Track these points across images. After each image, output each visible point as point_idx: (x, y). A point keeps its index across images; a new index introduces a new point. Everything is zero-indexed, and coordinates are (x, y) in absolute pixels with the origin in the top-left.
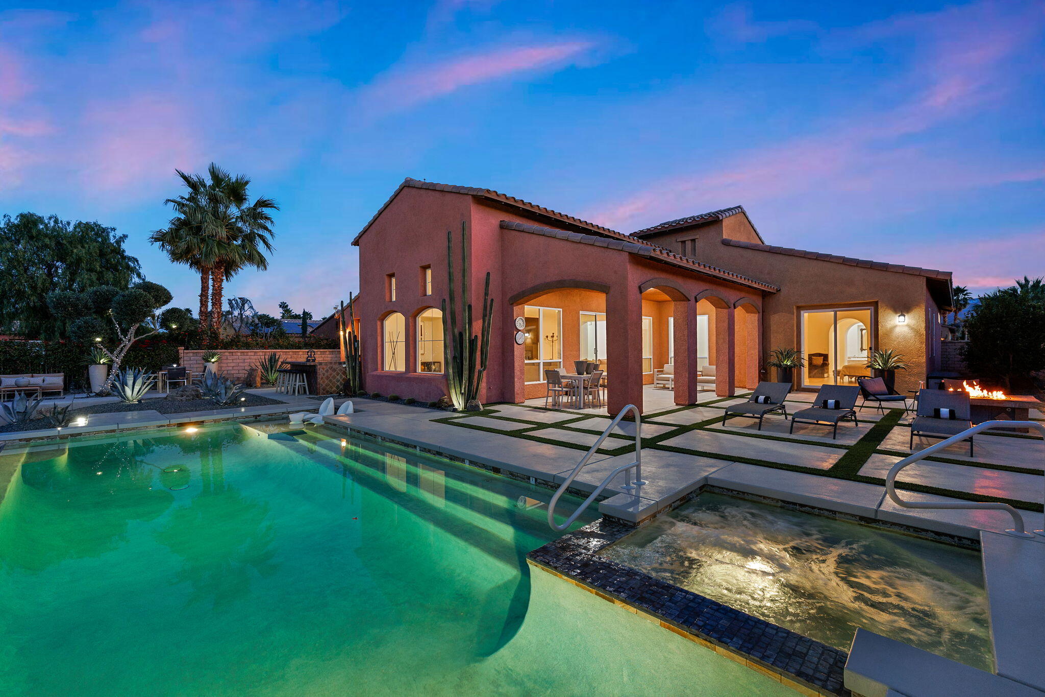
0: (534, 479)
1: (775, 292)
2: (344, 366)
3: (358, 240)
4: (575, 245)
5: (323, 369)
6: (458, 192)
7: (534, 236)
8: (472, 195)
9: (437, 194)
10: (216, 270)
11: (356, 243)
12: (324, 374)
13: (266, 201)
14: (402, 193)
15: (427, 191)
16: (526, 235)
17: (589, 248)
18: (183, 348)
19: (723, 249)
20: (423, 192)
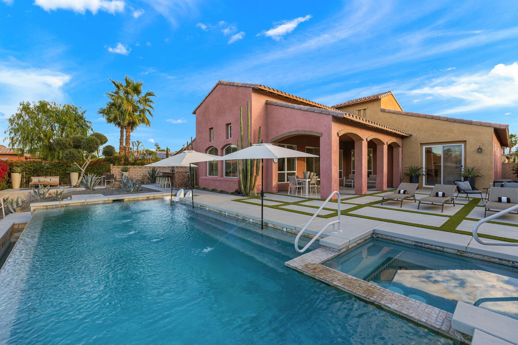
0: (285, 229)
1: (409, 136)
2: (188, 173)
3: (195, 111)
4: (304, 112)
5: (178, 175)
6: (245, 86)
7: (283, 108)
8: (252, 88)
9: (235, 88)
10: (128, 127)
11: (194, 113)
12: (178, 178)
13: (150, 93)
14: (217, 87)
15: (230, 86)
16: (279, 107)
17: (311, 114)
18: (112, 165)
19: (381, 114)
20: (227, 86)
